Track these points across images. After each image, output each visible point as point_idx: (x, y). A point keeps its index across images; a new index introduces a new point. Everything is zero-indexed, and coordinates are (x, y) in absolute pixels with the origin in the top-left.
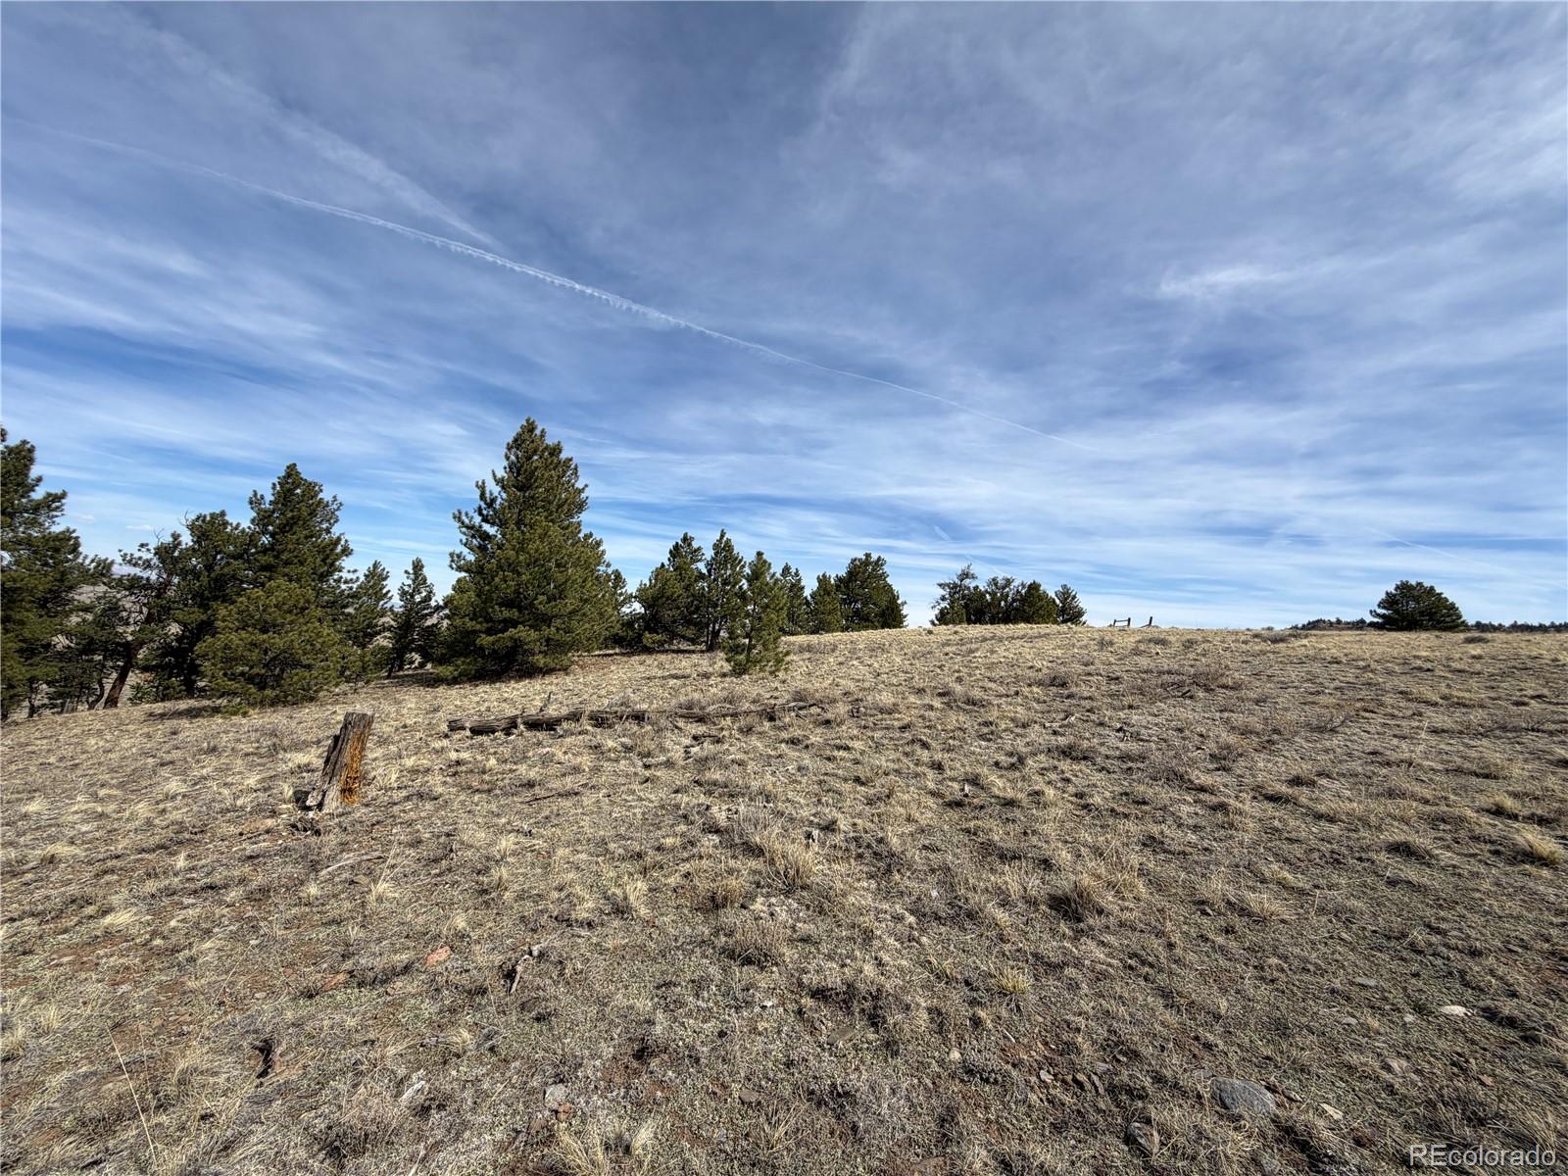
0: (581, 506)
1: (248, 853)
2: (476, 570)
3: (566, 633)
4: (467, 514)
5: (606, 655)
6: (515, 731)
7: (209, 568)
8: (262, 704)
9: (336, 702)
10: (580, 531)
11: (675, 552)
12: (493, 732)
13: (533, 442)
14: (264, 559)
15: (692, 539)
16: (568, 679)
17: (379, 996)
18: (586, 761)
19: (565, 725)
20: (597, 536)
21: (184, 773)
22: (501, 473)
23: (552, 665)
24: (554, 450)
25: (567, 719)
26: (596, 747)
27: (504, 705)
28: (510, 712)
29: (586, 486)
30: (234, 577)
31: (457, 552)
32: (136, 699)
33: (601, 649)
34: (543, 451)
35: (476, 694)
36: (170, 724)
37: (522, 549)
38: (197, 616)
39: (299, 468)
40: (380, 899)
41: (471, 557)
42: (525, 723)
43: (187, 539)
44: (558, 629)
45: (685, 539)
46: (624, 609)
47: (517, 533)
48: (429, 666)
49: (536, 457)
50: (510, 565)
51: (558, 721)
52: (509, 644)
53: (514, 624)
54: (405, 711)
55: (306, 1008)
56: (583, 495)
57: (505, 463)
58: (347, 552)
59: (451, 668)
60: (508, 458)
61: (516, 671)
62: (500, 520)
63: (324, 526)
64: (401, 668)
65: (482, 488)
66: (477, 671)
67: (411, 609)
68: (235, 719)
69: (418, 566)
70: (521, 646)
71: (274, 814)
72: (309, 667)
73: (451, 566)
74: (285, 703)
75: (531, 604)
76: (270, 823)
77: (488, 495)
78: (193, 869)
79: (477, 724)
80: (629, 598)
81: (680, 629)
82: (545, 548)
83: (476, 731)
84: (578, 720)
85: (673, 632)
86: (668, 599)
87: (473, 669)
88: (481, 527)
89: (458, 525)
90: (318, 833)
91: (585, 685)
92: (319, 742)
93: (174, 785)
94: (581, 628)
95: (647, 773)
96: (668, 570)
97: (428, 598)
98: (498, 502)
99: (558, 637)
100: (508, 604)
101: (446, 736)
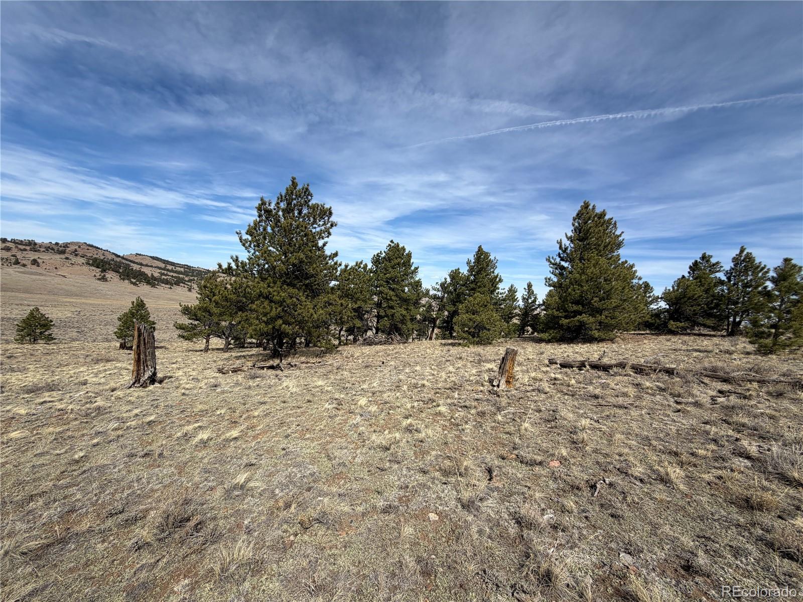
0: (619, 245)
1: (476, 398)
2: (558, 286)
3: (612, 319)
4: (553, 258)
5: (639, 334)
6: (584, 368)
7: (455, 290)
8: (474, 343)
9: (499, 346)
10: (619, 260)
11: (695, 267)
12: (572, 367)
13: (588, 213)
14: (473, 286)
15: (710, 257)
16: (614, 346)
17: (529, 470)
18: (631, 391)
19: (615, 369)
20: (630, 262)
21: (453, 365)
22: (570, 234)
23: (603, 337)
24: (601, 215)
25: (617, 366)
26: (637, 385)
27: (576, 355)
28: (580, 359)
29: (623, 232)
30: (463, 293)
31: (549, 277)
32: (437, 338)
33: (635, 330)
34: (594, 217)
35: (561, 349)
36: (447, 348)
37: (583, 273)
38: (453, 309)
39: (482, 247)
40: (526, 430)
41: (555, 280)
42: (589, 365)
43: (449, 280)
44: (606, 317)
45: (704, 257)
46: (652, 306)
47: (580, 264)
48: (536, 334)
49: (590, 222)
50: (576, 282)
51: (611, 367)
52: (577, 324)
53: (580, 313)
54: (528, 352)
55: (502, 463)
56: (621, 239)
57: (573, 228)
58: (501, 281)
59: (547, 334)
60: (573, 225)
61: (582, 339)
62: (570, 259)
63: (492, 270)
64: (523, 334)
65: (560, 243)
66: (560, 337)
67: (527, 306)
68: (466, 348)
69: (530, 286)
70: (584, 326)
71: (483, 385)
72: (489, 330)
73: (546, 284)
74: (481, 344)
75: (590, 303)
76: (482, 388)
77: (563, 246)
78: (460, 399)
79: (563, 362)
80: (656, 299)
81: (701, 320)
82: (597, 271)
83: (563, 366)
84: (624, 368)
85: (694, 321)
86: (689, 298)
87: (558, 336)
88: (560, 263)
89: (548, 263)
90: (498, 396)
91: (626, 349)
92: (495, 361)
93: (451, 369)
94: (622, 317)
95: (679, 407)
96: (688, 280)
97: (534, 301)
98: (569, 249)
99: (606, 321)
100: (577, 303)
101: (548, 366)
